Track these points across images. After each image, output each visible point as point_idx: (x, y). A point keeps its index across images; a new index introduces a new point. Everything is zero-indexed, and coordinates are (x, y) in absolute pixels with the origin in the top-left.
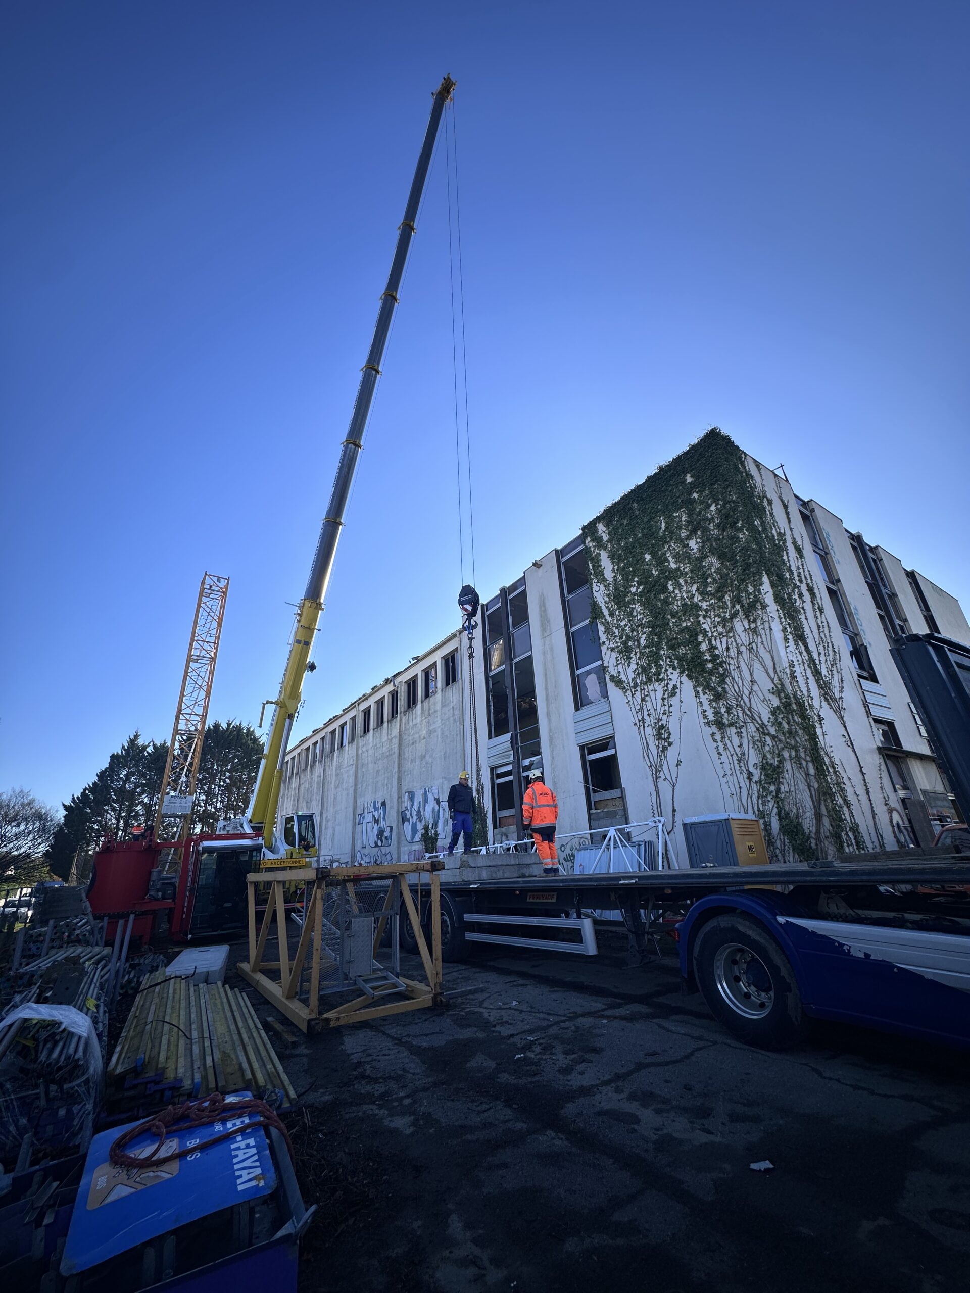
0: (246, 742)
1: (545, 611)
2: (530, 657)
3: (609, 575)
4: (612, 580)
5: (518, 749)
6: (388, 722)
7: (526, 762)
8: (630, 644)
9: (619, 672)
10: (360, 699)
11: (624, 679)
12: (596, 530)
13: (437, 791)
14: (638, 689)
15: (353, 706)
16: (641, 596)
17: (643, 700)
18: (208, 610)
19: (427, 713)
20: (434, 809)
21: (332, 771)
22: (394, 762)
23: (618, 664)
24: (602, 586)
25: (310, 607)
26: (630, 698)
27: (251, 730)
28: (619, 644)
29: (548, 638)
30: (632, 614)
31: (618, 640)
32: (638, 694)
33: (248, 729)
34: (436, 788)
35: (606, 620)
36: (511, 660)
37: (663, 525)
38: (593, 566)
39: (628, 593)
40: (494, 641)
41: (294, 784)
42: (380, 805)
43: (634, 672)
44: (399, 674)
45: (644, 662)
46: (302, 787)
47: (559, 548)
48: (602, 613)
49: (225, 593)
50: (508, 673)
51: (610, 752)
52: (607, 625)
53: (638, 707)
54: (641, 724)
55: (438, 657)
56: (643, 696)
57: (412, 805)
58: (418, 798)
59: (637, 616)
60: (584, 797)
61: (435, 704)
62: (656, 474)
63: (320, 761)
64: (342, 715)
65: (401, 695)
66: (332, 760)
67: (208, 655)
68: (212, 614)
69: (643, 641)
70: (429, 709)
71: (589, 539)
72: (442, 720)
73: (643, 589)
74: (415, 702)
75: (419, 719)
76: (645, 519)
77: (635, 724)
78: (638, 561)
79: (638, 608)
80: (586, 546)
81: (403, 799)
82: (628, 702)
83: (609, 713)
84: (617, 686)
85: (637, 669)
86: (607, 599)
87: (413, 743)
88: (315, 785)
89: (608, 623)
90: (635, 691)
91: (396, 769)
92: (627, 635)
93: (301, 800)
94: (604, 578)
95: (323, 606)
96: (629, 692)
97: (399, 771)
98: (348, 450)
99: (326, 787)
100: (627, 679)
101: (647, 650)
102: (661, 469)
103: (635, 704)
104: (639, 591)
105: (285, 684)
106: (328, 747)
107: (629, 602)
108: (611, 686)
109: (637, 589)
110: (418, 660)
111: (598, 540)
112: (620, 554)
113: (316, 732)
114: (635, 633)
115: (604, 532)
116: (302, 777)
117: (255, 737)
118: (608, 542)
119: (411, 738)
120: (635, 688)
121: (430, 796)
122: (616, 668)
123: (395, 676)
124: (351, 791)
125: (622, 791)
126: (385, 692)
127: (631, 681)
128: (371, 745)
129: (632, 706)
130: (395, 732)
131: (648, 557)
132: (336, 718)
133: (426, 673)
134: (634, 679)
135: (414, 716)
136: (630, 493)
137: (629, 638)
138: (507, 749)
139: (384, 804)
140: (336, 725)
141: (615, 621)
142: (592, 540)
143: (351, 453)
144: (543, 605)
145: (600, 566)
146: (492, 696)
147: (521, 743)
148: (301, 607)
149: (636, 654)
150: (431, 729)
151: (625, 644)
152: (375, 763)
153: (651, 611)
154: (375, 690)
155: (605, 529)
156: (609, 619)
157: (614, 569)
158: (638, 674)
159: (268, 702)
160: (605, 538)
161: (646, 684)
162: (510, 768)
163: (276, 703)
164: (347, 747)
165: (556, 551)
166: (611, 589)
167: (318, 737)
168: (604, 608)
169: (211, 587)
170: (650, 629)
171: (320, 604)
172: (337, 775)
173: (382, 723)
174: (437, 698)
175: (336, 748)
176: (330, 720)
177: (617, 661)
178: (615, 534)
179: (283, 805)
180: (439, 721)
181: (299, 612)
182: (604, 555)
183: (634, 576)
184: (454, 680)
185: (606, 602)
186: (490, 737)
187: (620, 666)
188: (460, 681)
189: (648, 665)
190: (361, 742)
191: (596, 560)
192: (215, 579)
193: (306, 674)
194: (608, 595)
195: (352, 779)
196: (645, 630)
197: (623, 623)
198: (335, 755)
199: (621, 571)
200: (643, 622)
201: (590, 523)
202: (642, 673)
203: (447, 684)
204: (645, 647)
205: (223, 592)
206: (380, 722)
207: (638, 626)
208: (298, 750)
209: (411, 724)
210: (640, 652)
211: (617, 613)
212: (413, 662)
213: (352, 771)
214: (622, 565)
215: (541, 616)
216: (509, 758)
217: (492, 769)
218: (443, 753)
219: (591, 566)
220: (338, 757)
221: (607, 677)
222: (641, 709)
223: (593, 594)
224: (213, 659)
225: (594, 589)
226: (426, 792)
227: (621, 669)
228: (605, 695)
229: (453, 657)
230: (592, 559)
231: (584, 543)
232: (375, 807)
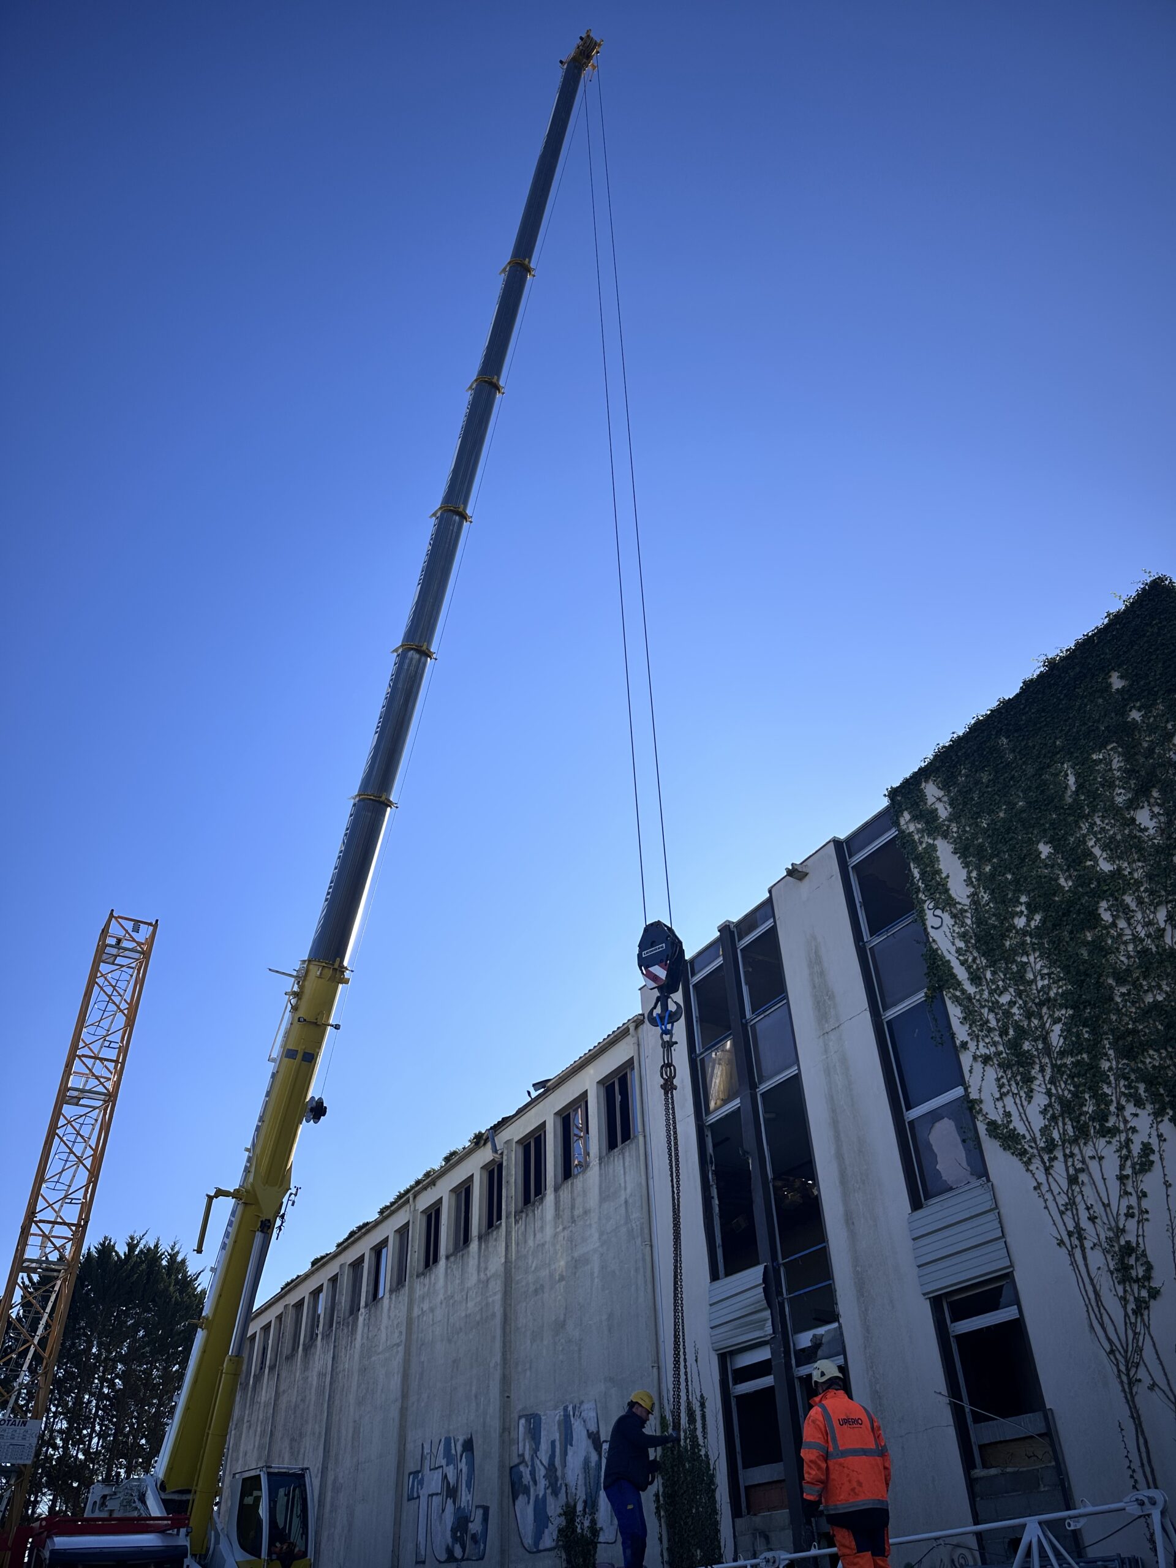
0: (167, 1289)
1: (822, 974)
2: (796, 1079)
3: (960, 891)
4: (967, 901)
5: (782, 1306)
6: (480, 1238)
7: (804, 1340)
8: (1026, 1046)
9: (1008, 1115)
10: (418, 1183)
11: (1021, 1129)
12: (922, 797)
13: (593, 1414)
14: (1059, 1154)
15: (403, 1199)
16: (1039, 936)
17: (1073, 1180)
18: (109, 990)
19: (566, 1215)
20: (586, 1461)
21: (351, 1360)
22: (494, 1338)
23: (1003, 1096)
24: (946, 917)
25: (320, 977)
26: (1041, 1177)
27: (179, 1259)
28: (1001, 1048)
29: (833, 1036)
30: (1022, 977)
31: (997, 1039)
32: (1059, 1167)
33: (173, 1257)
34: (591, 1405)
35: (963, 991)
36: (753, 1086)
37: (1072, 780)
38: (923, 874)
39: (1009, 930)
40: (712, 1042)
41: (265, 1394)
42: (459, 1448)
43: (1044, 1112)
44: (505, 1122)
45: (1065, 1089)
46: (284, 1400)
47: (842, 836)
48: (954, 976)
49: (147, 955)
50: (746, 1117)
51: (1004, 1315)
52: (966, 1001)
53: (1062, 1200)
54: (1077, 1242)
55: (589, 1081)
56: (1071, 1171)
57: (536, 1450)
58: (550, 1432)
59: (1034, 981)
60: (951, 1432)
61: (584, 1192)
62: (1041, 676)
63: (326, 1336)
64: (377, 1223)
65: (508, 1174)
66: (354, 1331)
67: (101, 1089)
68: (117, 999)
69: (1056, 1038)
70: (573, 1207)
71: (907, 816)
72: (601, 1234)
73: (1043, 921)
74: (540, 1190)
75: (549, 1231)
76: (1030, 771)
77: (1061, 1243)
78: (1023, 860)
79: (1035, 962)
80: (902, 832)
81: (513, 1435)
82: (1038, 1187)
83: (992, 1216)
84: (1006, 1147)
85: (1050, 1105)
86: (962, 945)
87: (536, 1291)
88: (312, 1397)
89: (969, 998)
90: (1051, 1160)
91: (498, 1358)
92: (1018, 1027)
93: (278, 1435)
94: (950, 896)
95: (347, 974)
96: (1036, 1163)
97: (505, 1360)
98: (407, 661)
99: (337, 1402)
100: (1030, 1129)
101: (1069, 1060)
102: (1052, 664)
103: (1056, 1190)
104: (1033, 924)
105: (258, 1151)
106: (344, 1300)
107: (1014, 951)
108: (992, 1149)
109: (1029, 919)
110: (546, 1087)
111: (928, 818)
112: (981, 846)
113: (319, 1263)
114: (1036, 1022)
115: (939, 799)
116: (284, 1374)
117: (185, 1276)
118: (950, 820)
119: (531, 1278)
120: (1050, 1151)
121: (577, 1427)
122: (999, 1104)
123: (497, 1128)
124: (394, 1412)
125: (1048, 1417)
126: (474, 1167)
127: (1038, 1135)
128: (441, 1296)
129: (1048, 1196)
130: (496, 1263)
131: (1045, 850)
132: (365, 1229)
133: (565, 1118)
134: (1044, 1130)
135: (538, 1224)
136: (988, 717)
137: (1022, 1033)
138: (758, 1307)
139: (468, 1445)
140: (364, 1247)
141: (986, 995)
142: (915, 818)
143: (412, 668)
144: (816, 961)
145: (939, 872)
146: (715, 1173)
147: (789, 1291)
148: (302, 978)
149: (1042, 1070)
150: (576, 1255)
151: (1014, 1045)
152: (450, 1341)
153: (1066, 969)
154: (453, 1160)
155: (940, 793)
156: (971, 989)
157: (969, 878)
158: (1054, 1118)
159: (220, 1193)
160: (943, 812)
161: (1075, 1141)
162: (763, 1354)
163: (235, 1195)
164: (386, 1301)
165: (837, 843)
166: (969, 922)
167: (323, 1277)
168: (955, 964)
169: (119, 941)
170: (1071, 1012)
171: (342, 969)
172: (363, 1370)
173: (467, 1240)
174: (590, 1179)
175: (363, 1303)
176: (352, 1234)
177: (1001, 1087)
178: (965, 804)
179: (237, 1445)
180: (596, 1236)
181: (296, 989)
182: (944, 851)
183: (1018, 891)
184: (627, 1136)
185: (959, 951)
186: (715, 1277)
187: (1009, 1100)
188: (641, 1138)
189: (1075, 1095)
190: (420, 1287)
191: (928, 860)
192: (129, 926)
193: (305, 1128)
194: (963, 936)
195: (396, 1382)
196: (1057, 1014)
197: (1004, 999)
198: (361, 1319)
199: (987, 881)
200: (1052, 994)
201: (907, 782)
202: (1062, 1115)
203: (612, 1145)
204: (1062, 1054)
205: (143, 953)
206: (463, 1238)
207: (1041, 1005)
208: (278, 1309)
209: (531, 1243)
210: (1053, 1066)
211: (989, 975)
212: (534, 1094)
213: (397, 1362)
214: (988, 868)
215: (814, 987)
216: (762, 1328)
217: (725, 1357)
218: (604, 1317)
219: (916, 873)
220: (367, 1325)
221: (982, 1128)
222: (1071, 1204)
223: (927, 934)
224: (111, 1098)
225: (929, 924)
226: (566, 1416)
227: (1011, 1107)
228: (980, 1170)
229: (623, 1081)
230: (918, 859)
231: (897, 824)
232: (448, 1454)
